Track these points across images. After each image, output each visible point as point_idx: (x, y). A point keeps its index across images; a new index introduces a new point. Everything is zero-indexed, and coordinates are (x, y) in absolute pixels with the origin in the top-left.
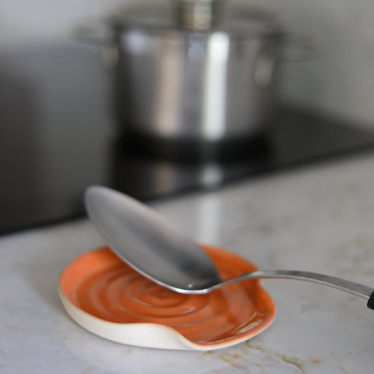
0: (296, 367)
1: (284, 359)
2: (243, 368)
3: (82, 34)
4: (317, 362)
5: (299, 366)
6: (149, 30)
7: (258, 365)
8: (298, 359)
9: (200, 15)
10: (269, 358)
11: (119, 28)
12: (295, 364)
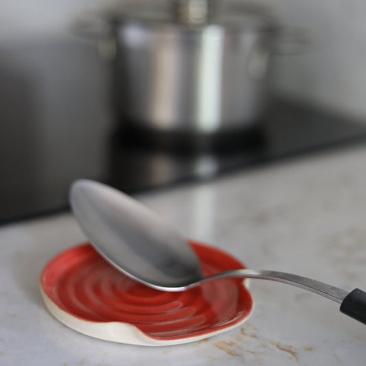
0: (290, 355)
1: (278, 346)
2: (237, 355)
3: (81, 28)
4: (310, 349)
5: (293, 353)
6: (147, 24)
7: (253, 353)
8: (291, 347)
9: (196, 9)
10: (264, 346)
11: (116, 22)
12: (289, 351)
